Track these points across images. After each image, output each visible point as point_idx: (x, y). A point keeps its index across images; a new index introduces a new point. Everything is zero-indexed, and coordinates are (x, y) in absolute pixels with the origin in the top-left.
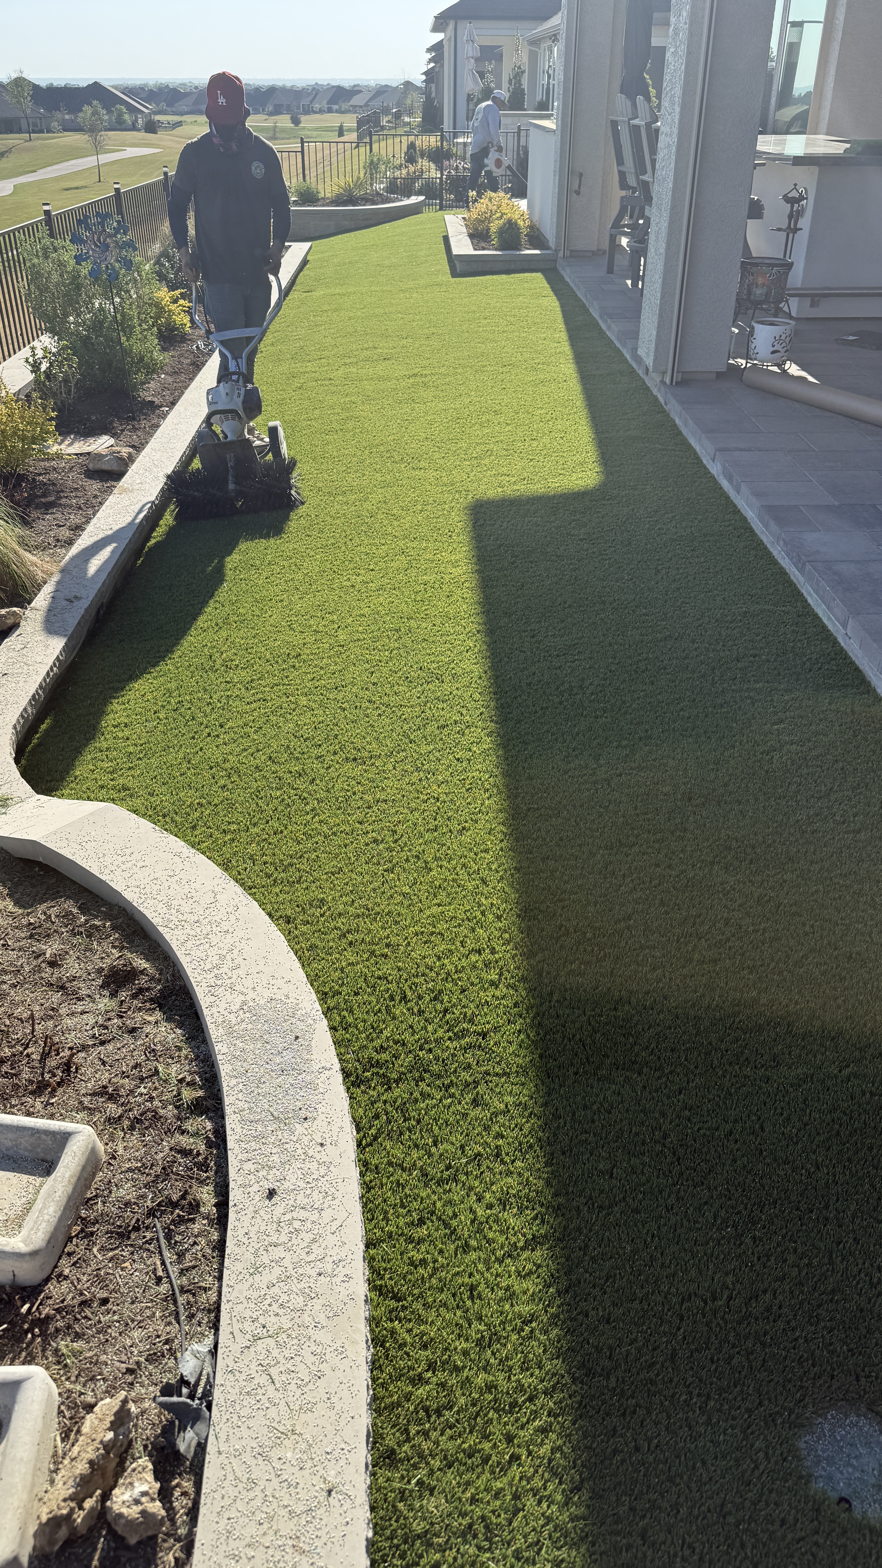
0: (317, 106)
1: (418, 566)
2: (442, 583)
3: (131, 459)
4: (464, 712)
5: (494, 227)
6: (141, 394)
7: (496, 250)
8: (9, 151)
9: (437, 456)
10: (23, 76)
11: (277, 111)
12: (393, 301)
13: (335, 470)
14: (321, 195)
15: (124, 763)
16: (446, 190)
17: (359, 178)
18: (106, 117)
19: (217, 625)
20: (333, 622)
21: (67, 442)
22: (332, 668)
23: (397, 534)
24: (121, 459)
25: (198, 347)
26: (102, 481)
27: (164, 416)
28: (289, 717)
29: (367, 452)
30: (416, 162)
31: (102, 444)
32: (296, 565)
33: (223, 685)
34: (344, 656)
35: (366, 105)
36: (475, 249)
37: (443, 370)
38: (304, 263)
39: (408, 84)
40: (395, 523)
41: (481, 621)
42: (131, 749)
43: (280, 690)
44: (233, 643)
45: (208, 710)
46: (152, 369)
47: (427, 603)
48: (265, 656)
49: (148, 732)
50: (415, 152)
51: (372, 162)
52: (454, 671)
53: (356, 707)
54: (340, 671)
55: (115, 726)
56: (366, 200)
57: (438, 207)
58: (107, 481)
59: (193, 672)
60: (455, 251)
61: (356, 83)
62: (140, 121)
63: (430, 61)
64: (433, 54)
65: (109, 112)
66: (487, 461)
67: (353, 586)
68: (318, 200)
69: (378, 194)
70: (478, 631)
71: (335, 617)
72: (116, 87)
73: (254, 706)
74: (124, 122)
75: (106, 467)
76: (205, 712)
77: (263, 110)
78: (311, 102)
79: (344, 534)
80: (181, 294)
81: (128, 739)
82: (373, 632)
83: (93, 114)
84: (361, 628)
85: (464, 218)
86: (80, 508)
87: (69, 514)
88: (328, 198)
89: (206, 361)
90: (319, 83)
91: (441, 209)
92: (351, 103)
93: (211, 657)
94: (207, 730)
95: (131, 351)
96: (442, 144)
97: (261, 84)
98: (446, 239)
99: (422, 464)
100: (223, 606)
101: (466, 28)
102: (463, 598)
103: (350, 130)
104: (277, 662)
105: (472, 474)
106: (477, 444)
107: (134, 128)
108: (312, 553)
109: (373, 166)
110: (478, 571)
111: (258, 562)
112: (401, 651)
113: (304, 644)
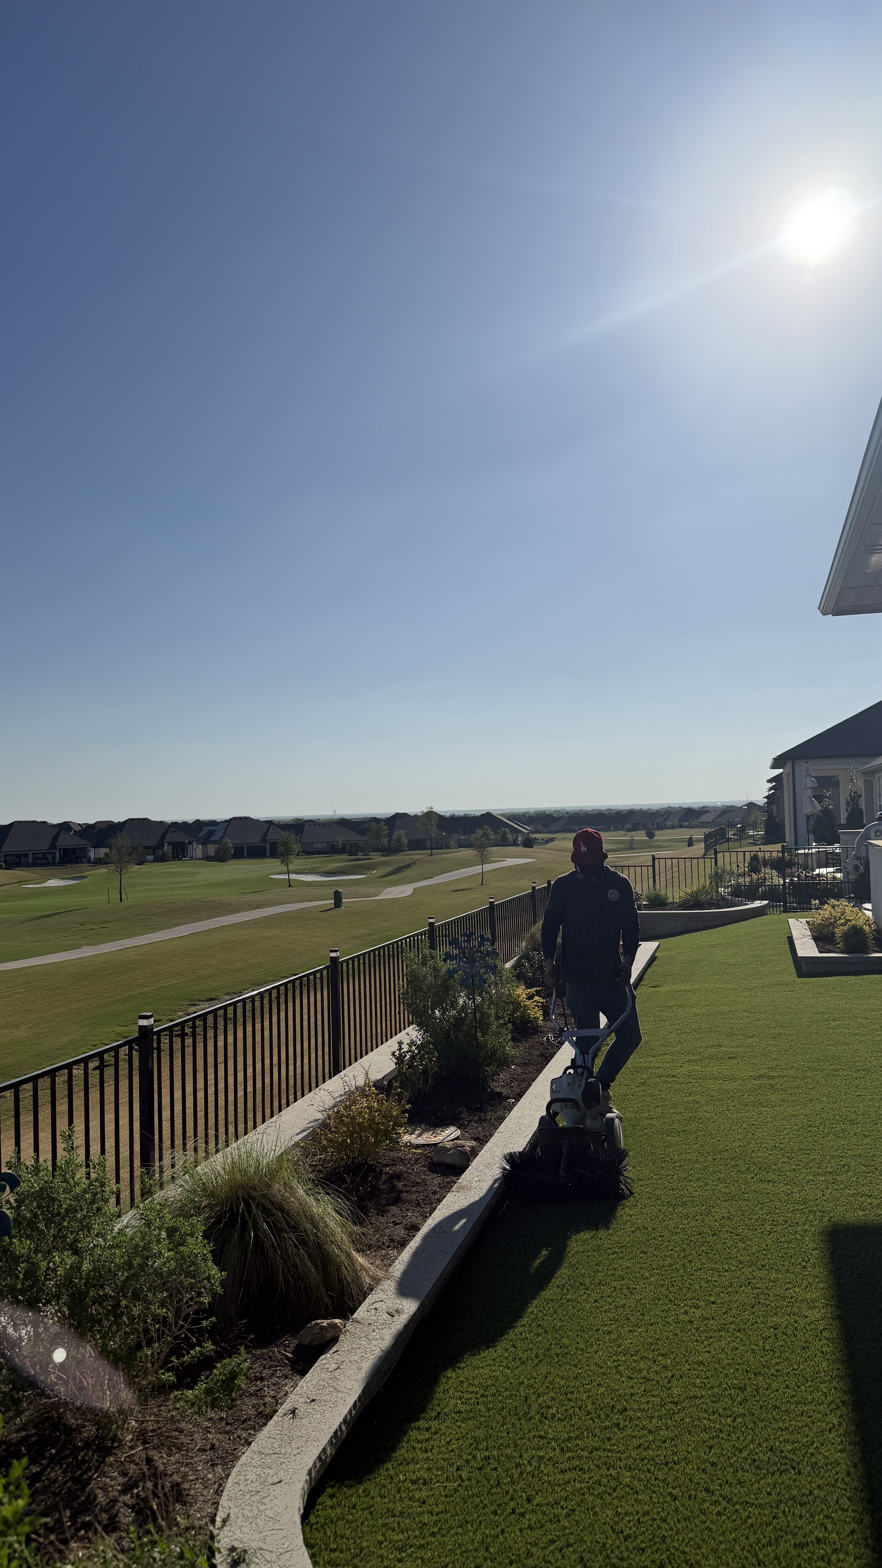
0: (670, 823)
1: (767, 1302)
2: (796, 1329)
3: (474, 1153)
4: (830, 1526)
5: (839, 932)
6: (491, 1084)
7: (842, 953)
8: (414, 863)
9: (787, 1167)
10: (434, 810)
11: (635, 828)
12: (738, 999)
13: (675, 1177)
14: (670, 900)
15: (415, 1537)
16: (789, 893)
17: (704, 887)
18: (493, 837)
19: (537, 1356)
20: (665, 1367)
21: (417, 1132)
22: (662, 1433)
23: (742, 1259)
24: (464, 1153)
25: (548, 1039)
26: (443, 1175)
27: (510, 1108)
28: (608, 1499)
29: (710, 1158)
30: (759, 871)
31: (448, 1135)
32: (628, 1288)
33: (536, 1440)
34: (677, 1418)
35: (714, 821)
36: (820, 952)
37: (792, 1072)
38: (653, 959)
39: (751, 805)
40: (741, 1245)
41: (845, 1388)
42: (426, 1518)
43: (600, 1457)
44: (551, 1383)
45: (515, 1473)
46: (504, 1062)
47: (778, 1354)
48: (586, 1406)
49: (446, 1496)
50: (758, 863)
51: (717, 873)
52: (813, 1459)
53: (690, 1496)
54: (672, 1439)
55: (413, 1482)
56: (711, 905)
57: (782, 909)
58: (447, 1175)
59: (504, 1418)
60: (800, 953)
61: (704, 805)
62: (520, 838)
63: (771, 789)
64: (774, 784)
65: (496, 833)
66: (844, 1177)
67: (691, 1322)
68: (667, 904)
69: (723, 898)
70: (843, 1403)
71: (669, 1361)
72: (503, 815)
73: (567, 1476)
74: (507, 839)
75: (449, 1161)
76: (511, 1477)
77: (622, 828)
78: (664, 821)
79: (682, 1254)
80: (536, 991)
81: (424, 1502)
82: (712, 1388)
83: (483, 836)
84: (698, 1381)
85: (808, 923)
86: (418, 1205)
87: (407, 1210)
88: (676, 903)
89: (555, 1053)
90: (672, 806)
91: (785, 911)
92: (700, 820)
93: (526, 1399)
94: (512, 1503)
95: (486, 1046)
96: (783, 855)
97: (622, 808)
98: (791, 940)
99: (771, 1176)
100: (546, 1332)
101: (802, 767)
102: (822, 1352)
103: (699, 841)
104: (599, 1416)
105: (827, 1192)
106: (832, 1157)
107: (515, 844)
108: (647, 1274)
109: (718, 878)
110: (840, 1318)
111: (587, 1281)
112: (747, 1420)
113: (632, 1395)
